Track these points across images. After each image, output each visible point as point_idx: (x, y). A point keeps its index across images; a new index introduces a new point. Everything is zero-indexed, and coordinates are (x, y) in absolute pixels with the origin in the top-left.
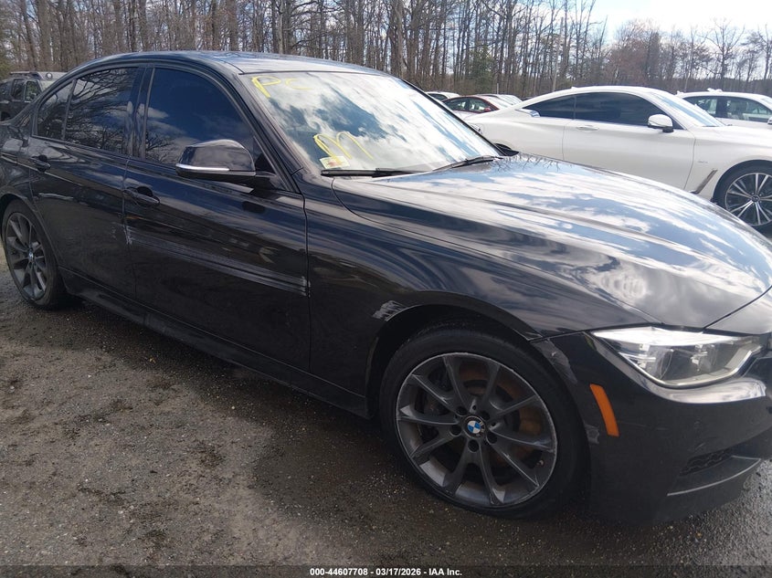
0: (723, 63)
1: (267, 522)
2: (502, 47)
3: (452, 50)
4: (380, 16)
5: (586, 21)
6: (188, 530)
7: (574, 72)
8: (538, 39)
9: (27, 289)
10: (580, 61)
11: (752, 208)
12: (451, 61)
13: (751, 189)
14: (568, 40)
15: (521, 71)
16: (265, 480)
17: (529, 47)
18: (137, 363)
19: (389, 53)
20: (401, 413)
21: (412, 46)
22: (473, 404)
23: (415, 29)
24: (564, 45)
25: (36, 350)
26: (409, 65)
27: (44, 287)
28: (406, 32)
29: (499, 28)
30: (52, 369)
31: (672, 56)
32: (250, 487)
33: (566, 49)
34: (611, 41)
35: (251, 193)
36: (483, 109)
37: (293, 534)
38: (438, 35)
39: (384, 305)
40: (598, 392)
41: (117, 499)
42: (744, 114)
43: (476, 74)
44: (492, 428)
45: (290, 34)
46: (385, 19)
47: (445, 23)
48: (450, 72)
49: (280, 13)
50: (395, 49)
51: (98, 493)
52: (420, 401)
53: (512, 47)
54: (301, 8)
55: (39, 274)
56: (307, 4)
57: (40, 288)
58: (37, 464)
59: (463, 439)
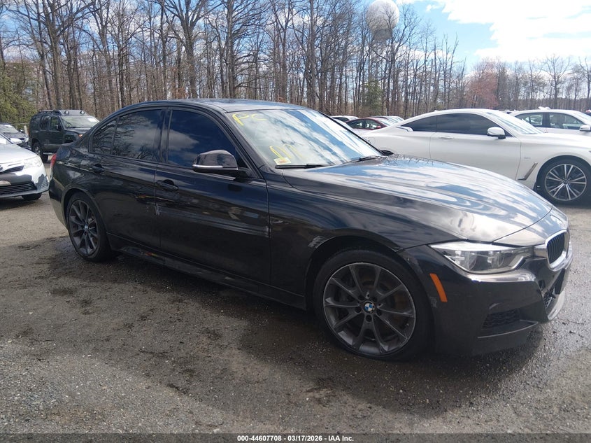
0: (555, 87)
1: (251, 365)
2: (389, 82)
3: (352, 85)
4: (299, 64)
5: (450, 60)
6: (206, 369)
7: (443, 98)
8: (415, 75)
9: (82, 250)
10: (447, 90)
11: (564, 188)
12: (351, 93)
13: (562, 176)
14: (437, 75)
15: (404, 99)
16: (247, 345)
17: (409, 81)
18: (159, 289)
19: (306, 89)
20: (327, 302)
21: (322, 85)
22: (368, 293)
23: (324, 72)
24: (435, 79)
25: (95, 284)
26: (321, 97)
27: (95, 248)
28: (318, 74)
29: (386, 69)
30: (108, 294)
31: (517, 84)
32: (239, 349)
33: (437, 81)
34: (470, 74)
35: (234, 180)
36: (375, 127)
37: (267, 370)
38: (341, 75)
39: (315, 239)
40: (435, 277)
41: (163, 355)
42: (564, 125)
43: (370, 102)
44: (378, 307)
45: (235, 79)
46: (303, 66)
47: (346, 67)
48: (351, 101)
49: (227, 64)
50: (310, 86)
51: (151, 353)
52: (337, 293)
53: (396, 82)
54: (241, 60)
55: (91, 239)
56: (245, 57)
57: (92, 247)
58: (112, 340)
59: (363, 315)
